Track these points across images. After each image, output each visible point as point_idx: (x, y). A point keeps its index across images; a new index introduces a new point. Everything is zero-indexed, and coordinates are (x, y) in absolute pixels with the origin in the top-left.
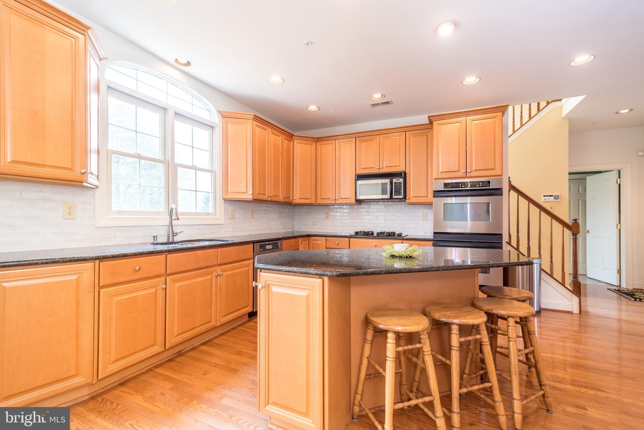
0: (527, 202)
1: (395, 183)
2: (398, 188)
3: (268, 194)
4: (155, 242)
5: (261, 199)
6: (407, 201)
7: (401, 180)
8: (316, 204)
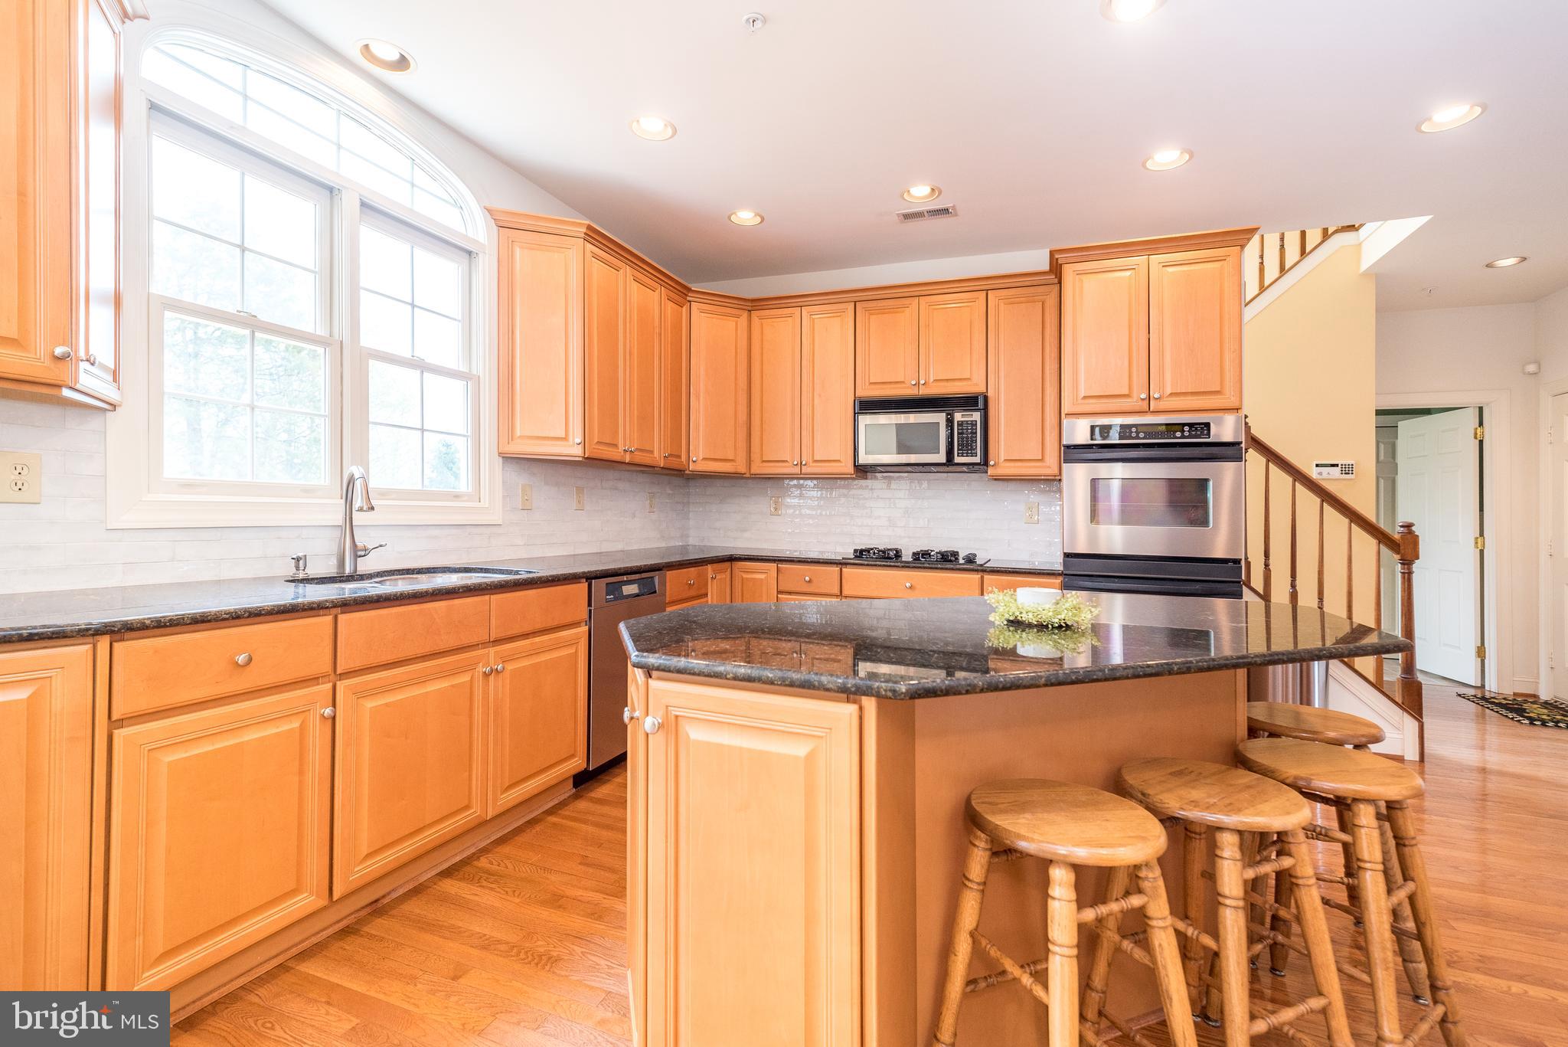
0: (1288, 480)
1: (960, 424)
2: (967, 438)
3: (625, 444)
4: (301, 576)
5: (604, 457)
6: (990, 471)
7: (976, 416)
8: (748, 475)
